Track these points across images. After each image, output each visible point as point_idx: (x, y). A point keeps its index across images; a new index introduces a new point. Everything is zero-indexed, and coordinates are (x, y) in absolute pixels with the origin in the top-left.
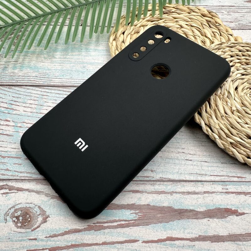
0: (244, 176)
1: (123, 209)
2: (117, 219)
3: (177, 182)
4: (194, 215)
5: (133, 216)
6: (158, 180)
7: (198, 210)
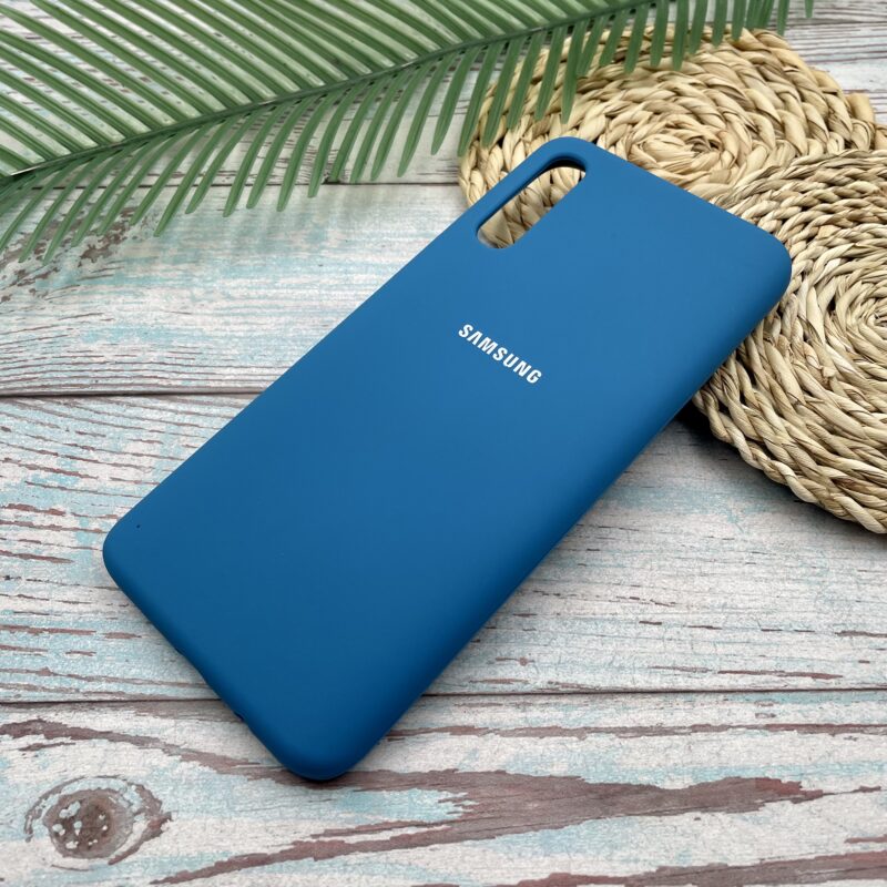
0: (837, 673)
1: (416, 789)
2: (394, 820)
3: (604, 696)
4: (652, 802)
5: (446, 811)
6: (540, 691)
7: (668, 785)
